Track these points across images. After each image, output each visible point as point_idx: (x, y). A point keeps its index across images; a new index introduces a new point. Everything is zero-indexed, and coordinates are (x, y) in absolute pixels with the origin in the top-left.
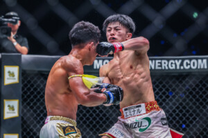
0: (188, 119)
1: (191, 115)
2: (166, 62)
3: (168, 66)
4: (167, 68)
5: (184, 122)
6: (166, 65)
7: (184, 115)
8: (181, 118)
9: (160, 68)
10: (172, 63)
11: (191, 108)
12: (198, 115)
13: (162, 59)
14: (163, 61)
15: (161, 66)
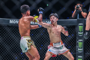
0: (44, 43)
1: (45, 41)
5: (42, 44)
7: (42, 41)
8: (41, 42)
11: (45, 39)
12: (47, 41)
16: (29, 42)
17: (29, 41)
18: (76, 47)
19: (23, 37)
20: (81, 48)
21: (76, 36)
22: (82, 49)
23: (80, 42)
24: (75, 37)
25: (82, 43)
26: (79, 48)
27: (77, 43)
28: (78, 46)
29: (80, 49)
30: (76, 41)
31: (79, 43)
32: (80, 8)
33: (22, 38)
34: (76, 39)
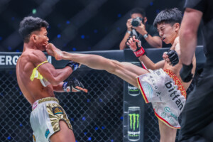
2: (10, 57)
3: (12, 61)
4: (11, 64)
6: (10, 61)
9: (4, 64)
10: (16, 59)
13: (6, 55)
14: (7, 57)
15: (5, 62)
16: (54, 112)
17: (54, 110)
18: (122, 127)
19: (37, 101)
20: (137, 130)
21: (122, 96)
22: (139, 133)
23: (132, 112)
24: (119, 100)
25: (138, 115)
26: (132, 130)
27: (123, 116)
28: (126, 124)
29: (135, 133)
30: (122, 112)
31: (131, 115)
32: (142, 26)
33: (34, 106)
34: (122, 104)
